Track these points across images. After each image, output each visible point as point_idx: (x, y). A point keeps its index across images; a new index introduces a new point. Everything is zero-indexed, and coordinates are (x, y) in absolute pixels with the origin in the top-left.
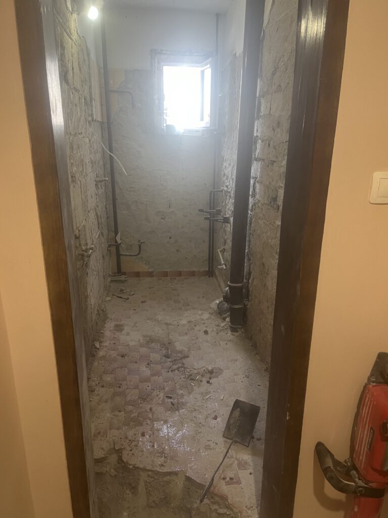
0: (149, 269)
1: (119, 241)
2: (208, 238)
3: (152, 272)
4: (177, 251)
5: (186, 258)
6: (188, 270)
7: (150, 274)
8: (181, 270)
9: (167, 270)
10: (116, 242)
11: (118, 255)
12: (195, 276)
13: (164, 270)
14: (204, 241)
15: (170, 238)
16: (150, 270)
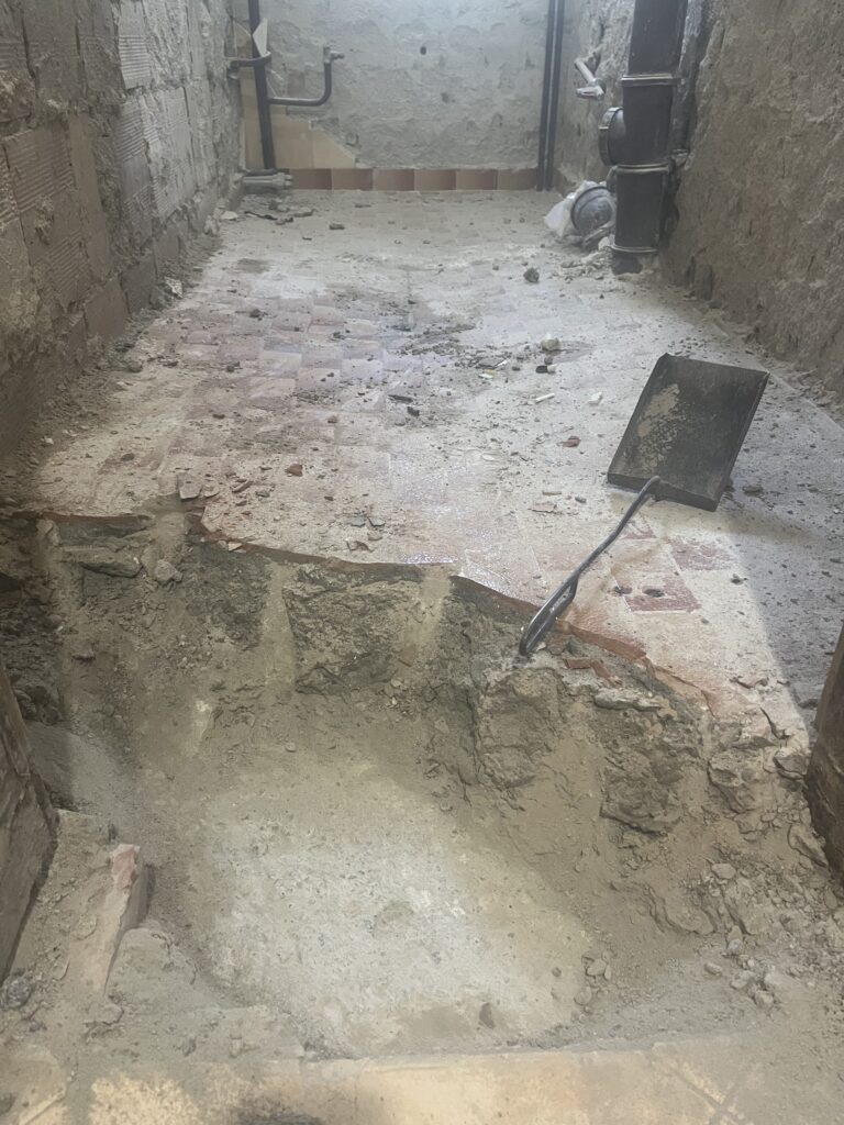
0: (357, 161)
1: (264, 53)
2: (542, 51)
3: (368, 172)
4: (445, 97)
5: (471, 123)
6: (475, 167)
7: (362, 180)
8: (456, 166)
9: (412, 167)
10: (256, 53)
11: (265, 104)
12: (496, 188)
13: (404, 167)
14: (529, 64)
15: (423, 51)
16: (361, 166)
